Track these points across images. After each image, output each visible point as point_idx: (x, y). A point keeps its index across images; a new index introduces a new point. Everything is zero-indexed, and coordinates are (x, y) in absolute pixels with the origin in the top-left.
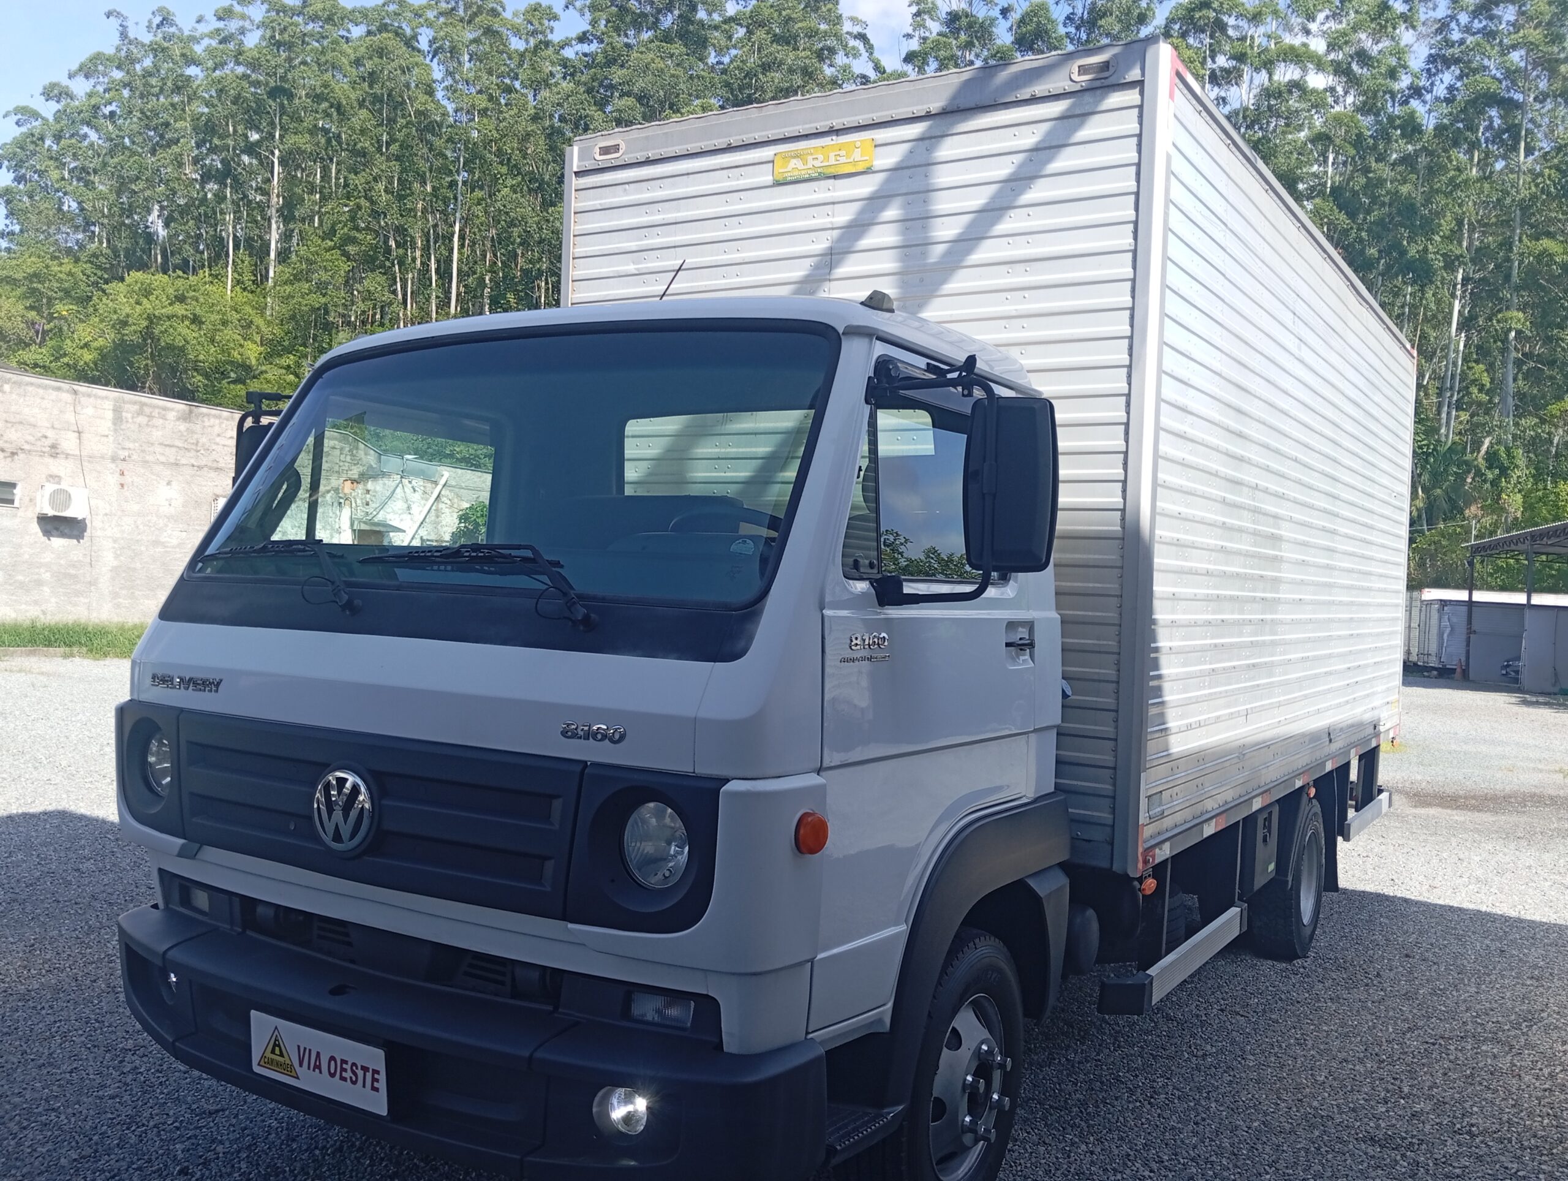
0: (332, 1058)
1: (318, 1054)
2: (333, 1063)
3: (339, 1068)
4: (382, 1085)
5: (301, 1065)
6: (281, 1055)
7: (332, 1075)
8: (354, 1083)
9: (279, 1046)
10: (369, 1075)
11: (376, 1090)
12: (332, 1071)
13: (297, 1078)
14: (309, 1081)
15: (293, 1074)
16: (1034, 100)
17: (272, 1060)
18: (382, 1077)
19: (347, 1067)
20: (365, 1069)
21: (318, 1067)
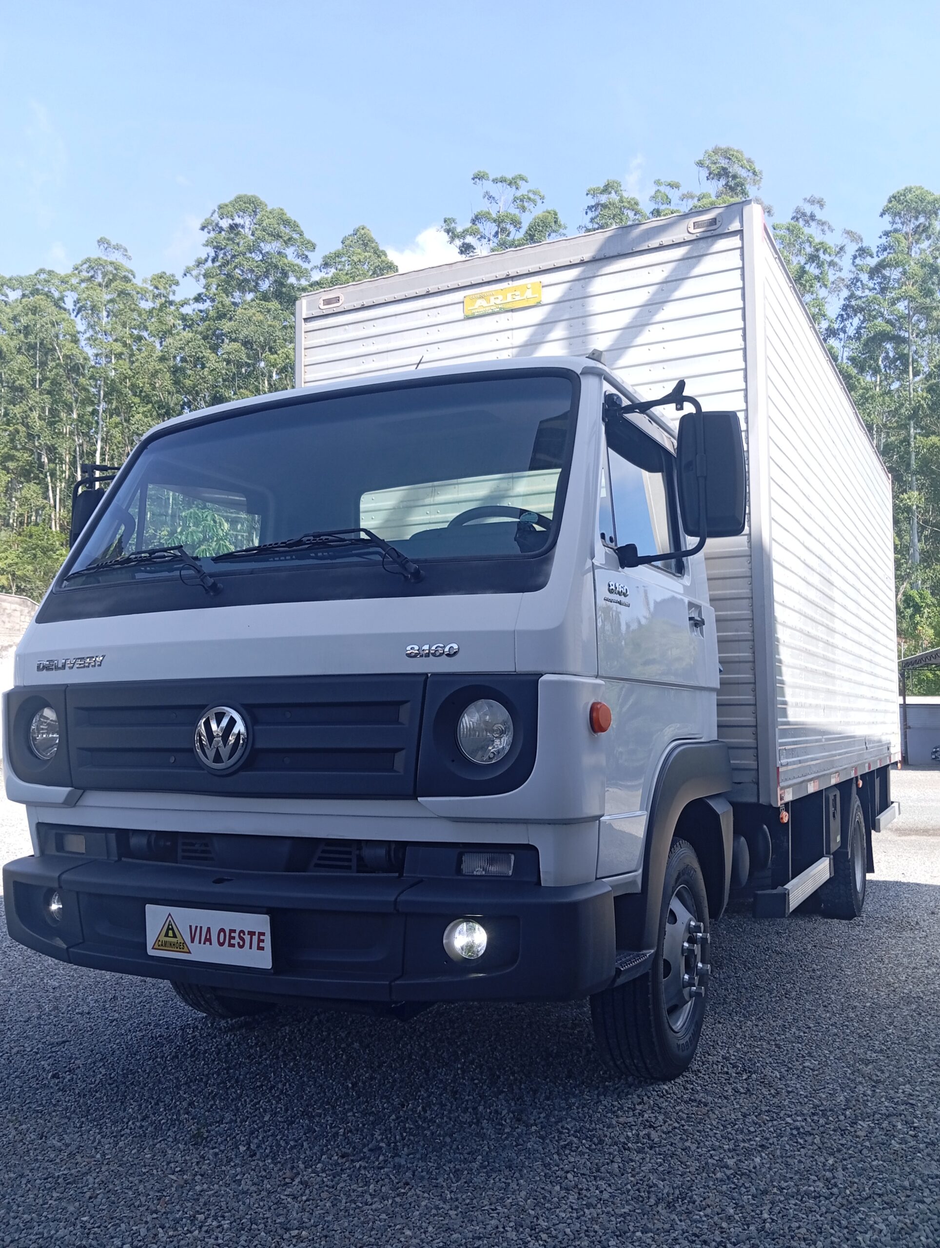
0: (222, 930)
1: (209, 929)
2: (222, 934)
3: (228, 938)
4: (267, 944)
5: (192, 941)
6: (175, 936)
7: (221, 944)
8: (241, 947)
9: (172, 929)
10: (255, 938)
11: (261, 948)
12: (221, 941)
13: (190, 952)
14: (200, 953)
15: (186, 950)
16: (661, 248)
17: (166, 942)
18: (268, 938)
19: (236, 935)
20: (251, 934)
21: (208, 940)
